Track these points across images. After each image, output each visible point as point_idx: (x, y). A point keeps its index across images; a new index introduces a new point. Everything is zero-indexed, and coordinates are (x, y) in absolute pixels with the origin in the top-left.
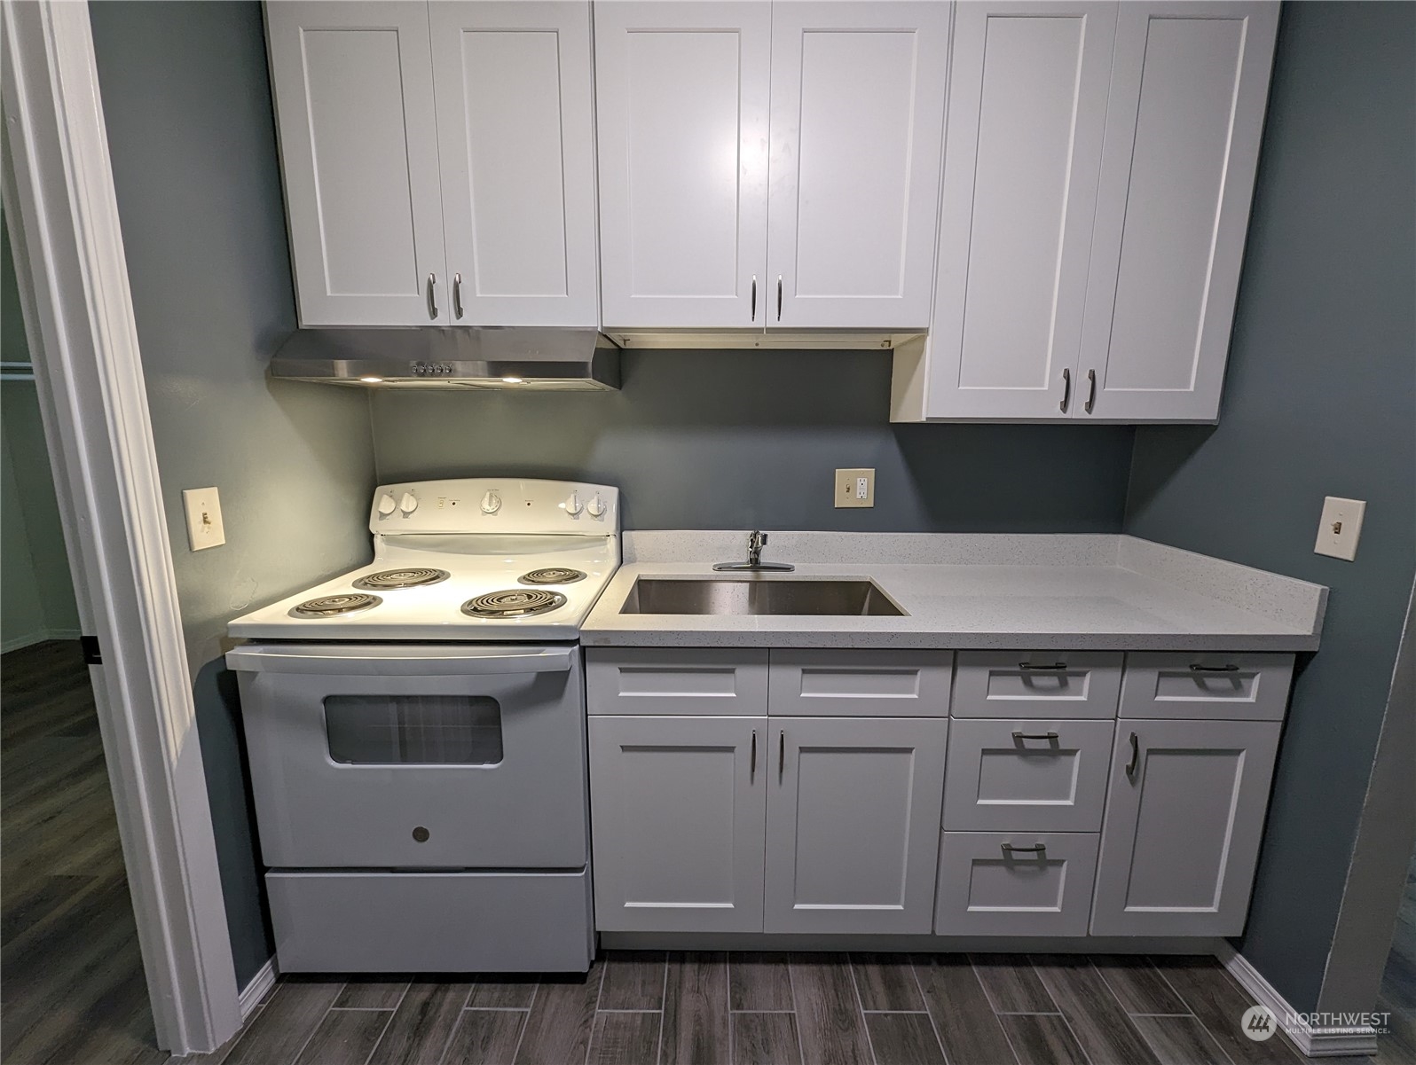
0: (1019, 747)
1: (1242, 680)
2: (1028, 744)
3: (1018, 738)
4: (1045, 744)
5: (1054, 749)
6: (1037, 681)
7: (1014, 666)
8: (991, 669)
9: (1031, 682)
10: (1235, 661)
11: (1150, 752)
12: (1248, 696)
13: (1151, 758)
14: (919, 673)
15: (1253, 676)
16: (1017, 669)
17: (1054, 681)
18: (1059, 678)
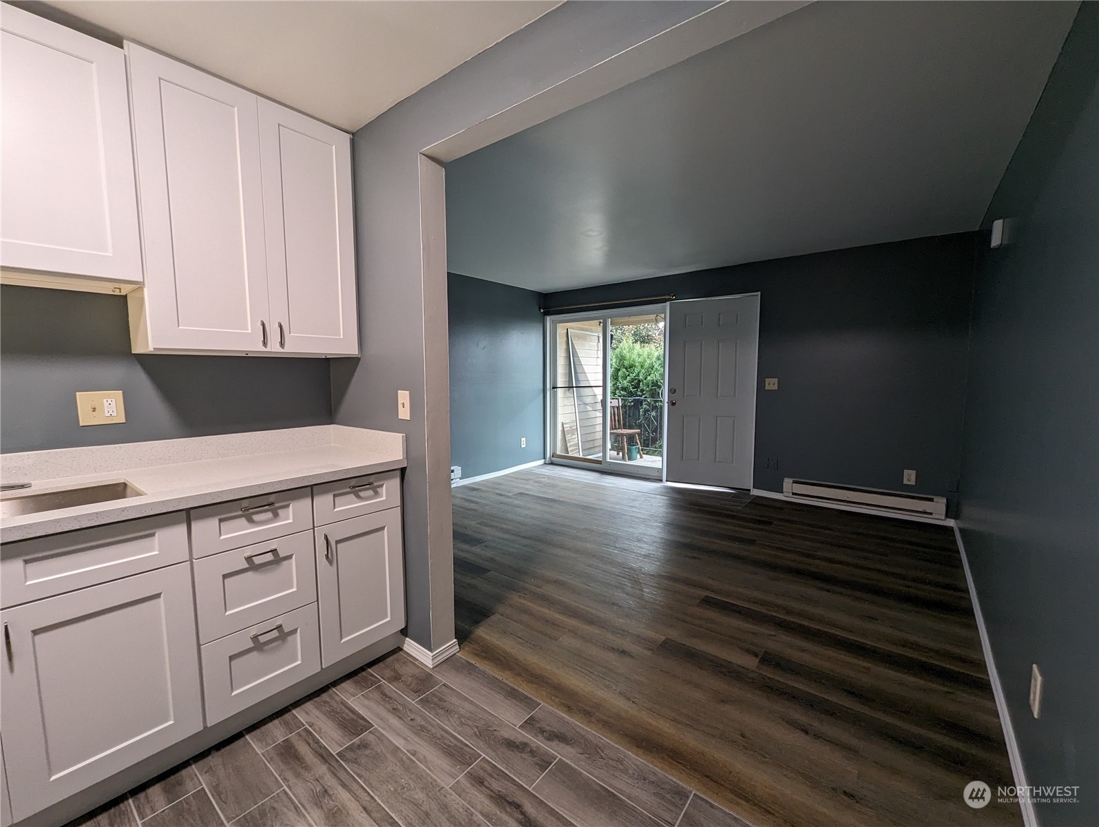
0: (252, 565)
1: (378, 489)
2: (257, 560)
3: (249, 559)
4: (270, 557)
5: (277, 559)
6: (256, 518)
7: (237, 511)
8: (219, 517)
9: (252, 519)
10: (372, 479)
11: (337, 542)
12: (382, 497)
13: (339, 546)
14: (156, 535)
15: (382, 486)
16: (241, 513)
17: (269, 515)
18: (272, 513)
